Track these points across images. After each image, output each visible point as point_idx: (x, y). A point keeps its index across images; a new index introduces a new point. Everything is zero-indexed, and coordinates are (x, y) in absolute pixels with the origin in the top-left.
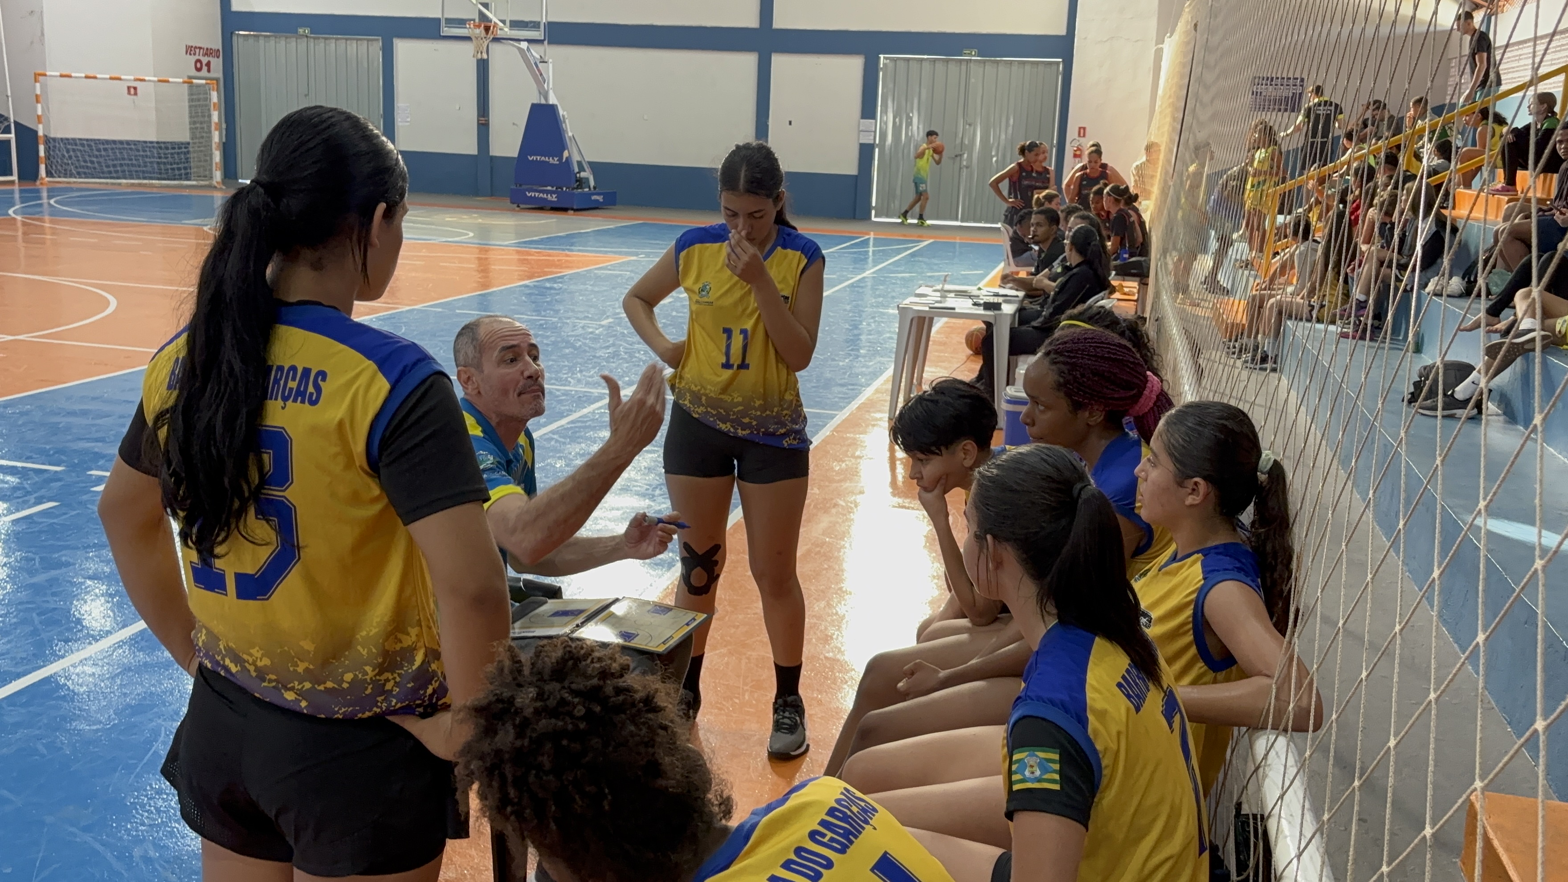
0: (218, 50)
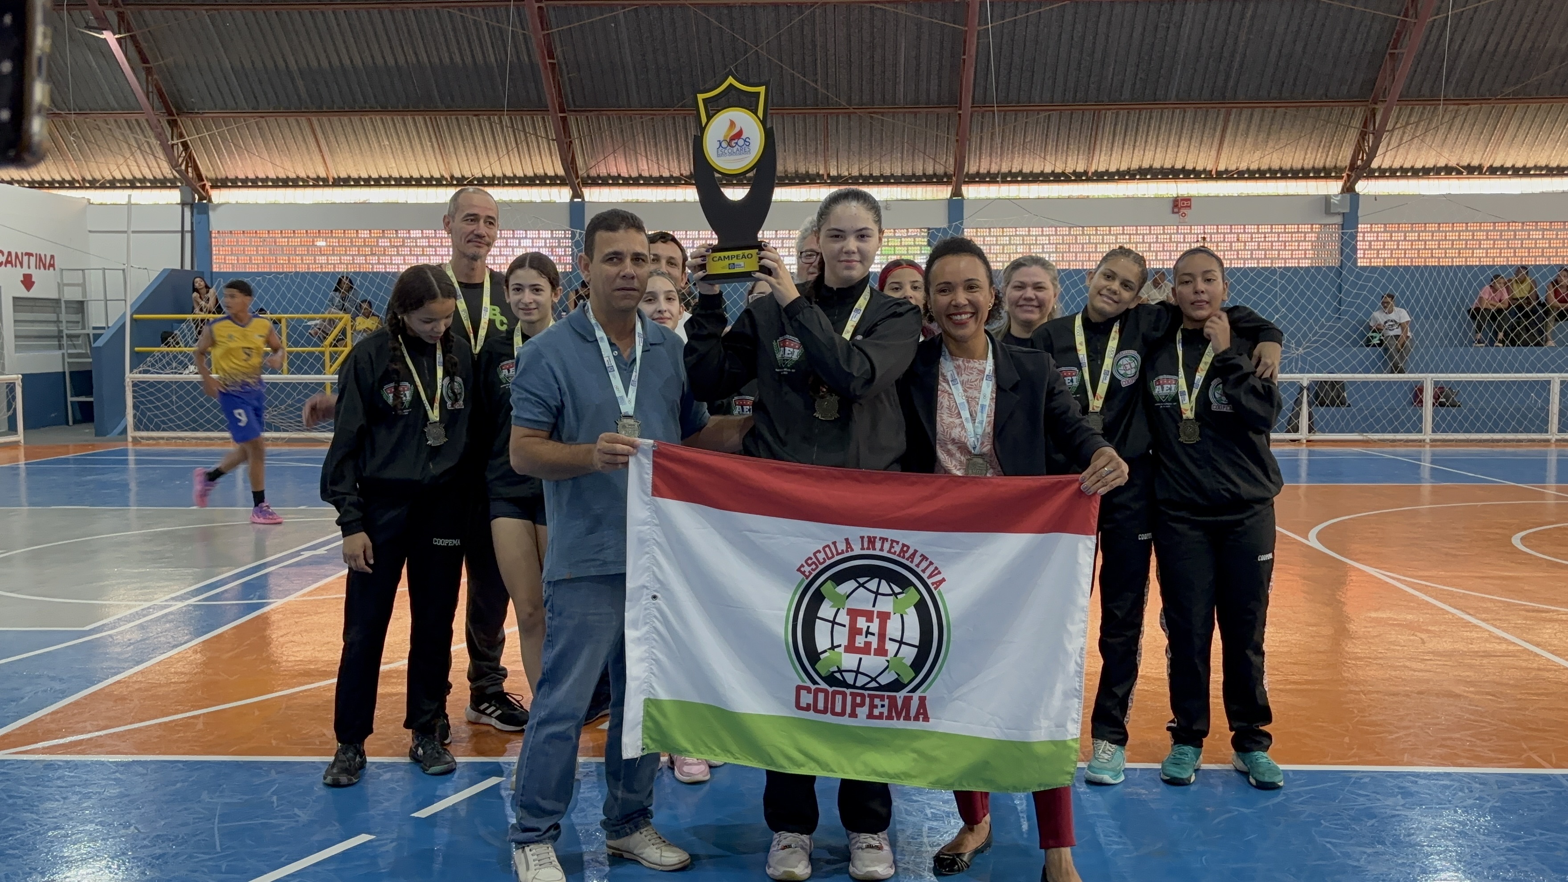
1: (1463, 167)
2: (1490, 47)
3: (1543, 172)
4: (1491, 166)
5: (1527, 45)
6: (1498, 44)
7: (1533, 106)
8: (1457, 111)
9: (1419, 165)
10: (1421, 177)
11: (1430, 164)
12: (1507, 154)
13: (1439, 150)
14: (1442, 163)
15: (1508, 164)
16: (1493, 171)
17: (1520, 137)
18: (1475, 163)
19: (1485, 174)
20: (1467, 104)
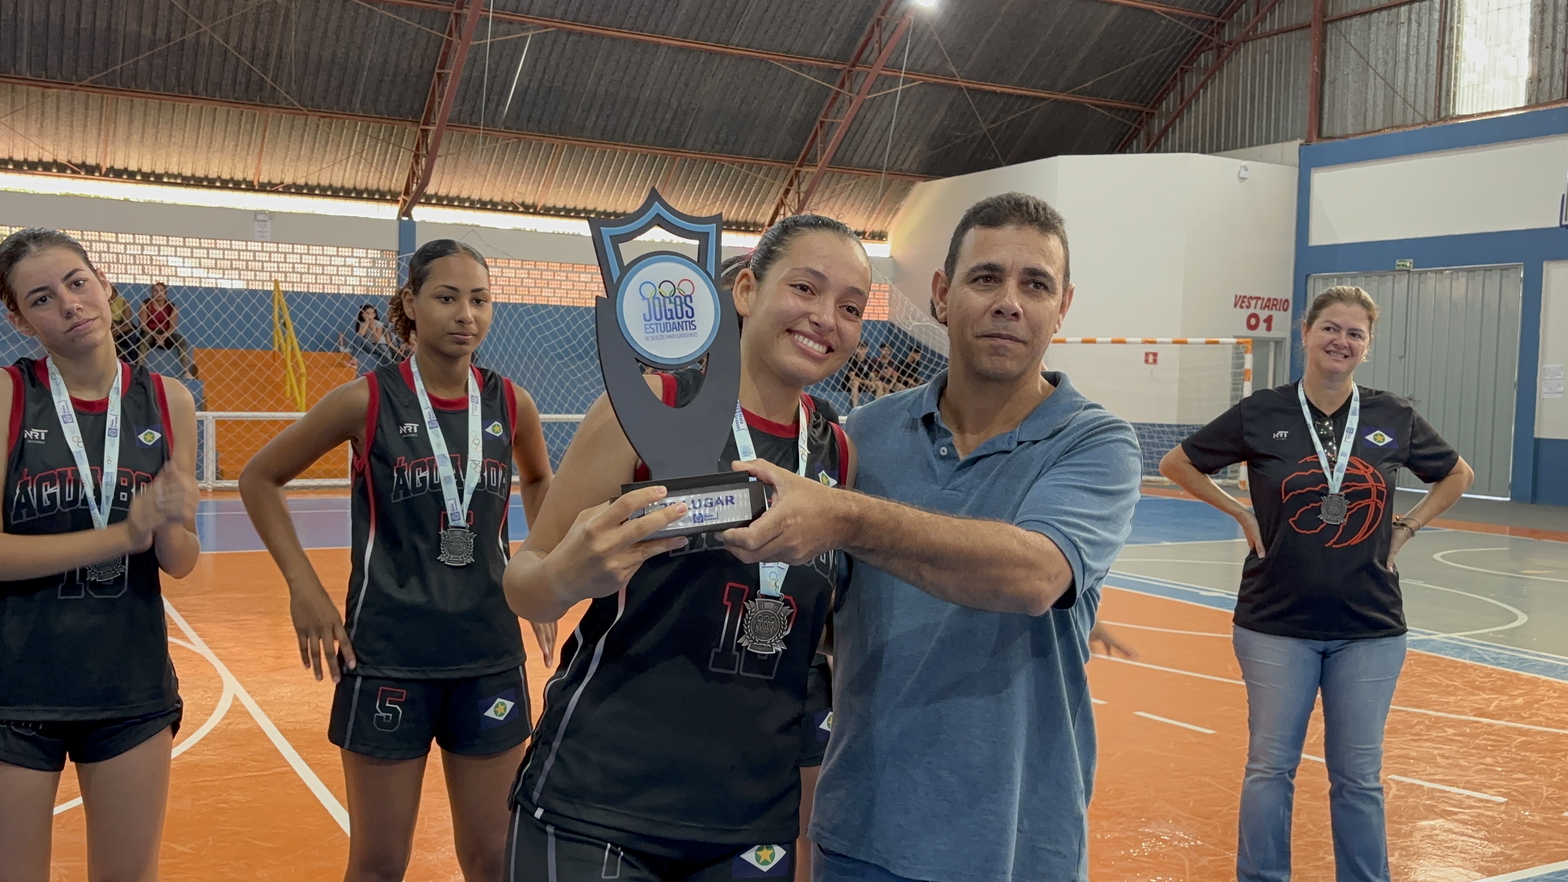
0: (1287, 301)
1: (76, 165)
2: (55, 20)
3: (179, 181)
4: (112, 168)
5: (101, 24)
6: (63, 17)
7: (138, 101)
8: (43, 94)
9: (19, 156)
10: (25, 172)
11: (33, 157)
12: (127, 156)
13: (35, 140)
14: (48, 158)
15: (133, 167)
16: (118, 174)
17: (136, 137)
18: (91, 161)
19: (106, 175)
20: (50, 87)
